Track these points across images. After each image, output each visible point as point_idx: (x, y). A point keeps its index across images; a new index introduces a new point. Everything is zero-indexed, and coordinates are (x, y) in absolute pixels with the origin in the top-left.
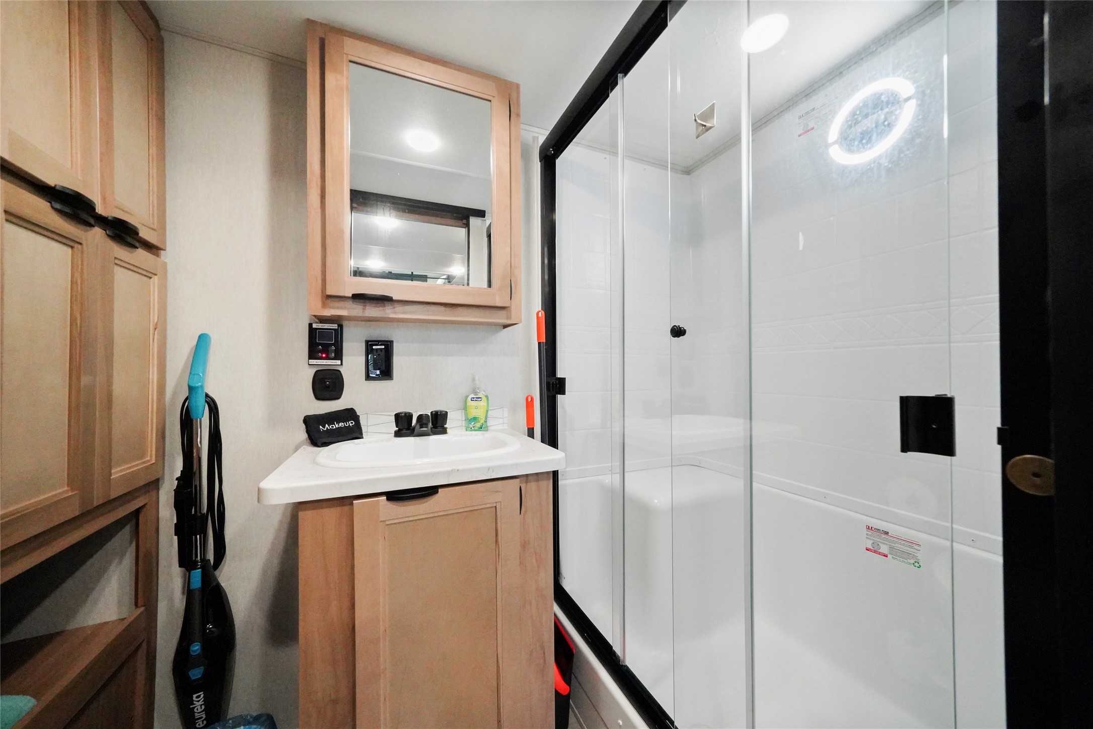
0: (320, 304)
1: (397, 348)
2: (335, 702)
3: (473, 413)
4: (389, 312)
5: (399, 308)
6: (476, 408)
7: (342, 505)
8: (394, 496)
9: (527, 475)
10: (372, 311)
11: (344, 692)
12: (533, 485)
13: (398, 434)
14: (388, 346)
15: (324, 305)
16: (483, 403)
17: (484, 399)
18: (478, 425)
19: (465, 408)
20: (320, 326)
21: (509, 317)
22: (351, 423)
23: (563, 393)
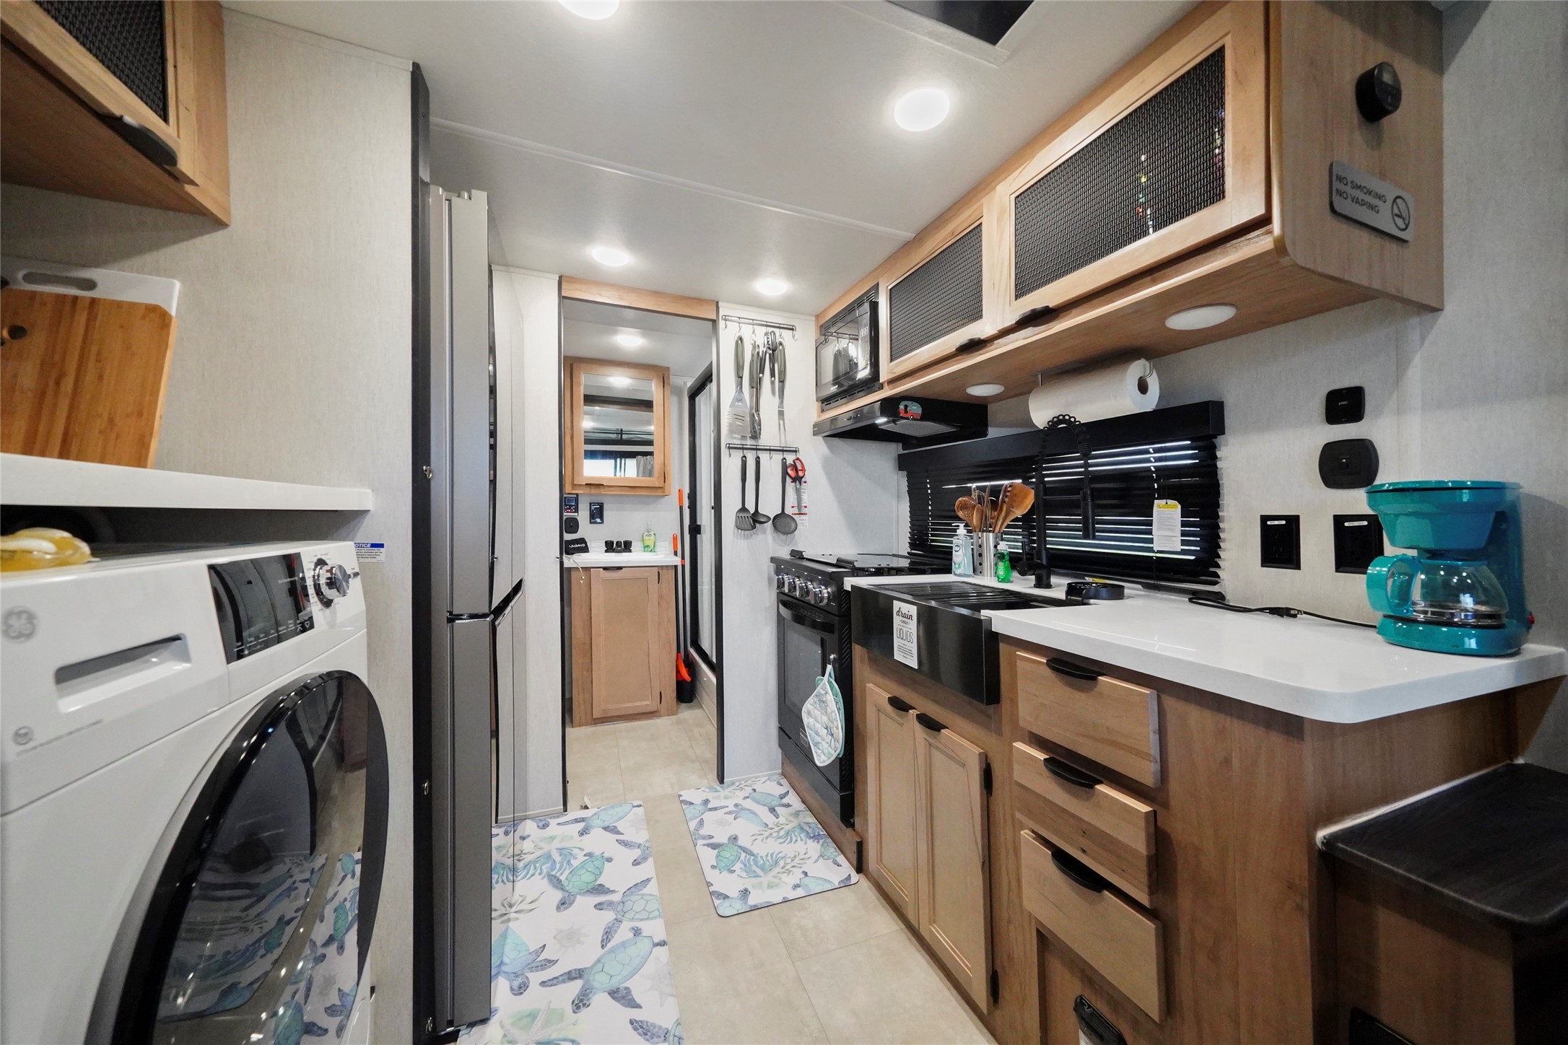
0: (571, 488)
1: (605, 507)
2: (584, 644)
3: (647, 543)
4: (602, 491)
5: (607, 489)
6: (649, 540)
7: (586, 571)
8: (605, 569)
9: (662, 566)
10: (594, 491)
11: (588, 642)
12: (665, 571)
13: (606, 551)
14: (601, 505)
15: (573, 489)
16: (652, 538)
17: (653, 535)
18: (650, 549)
19: (643, 540)
20: (568, 496)
21: (664, 492)
22: (583, 545)
23: (700, 534)
